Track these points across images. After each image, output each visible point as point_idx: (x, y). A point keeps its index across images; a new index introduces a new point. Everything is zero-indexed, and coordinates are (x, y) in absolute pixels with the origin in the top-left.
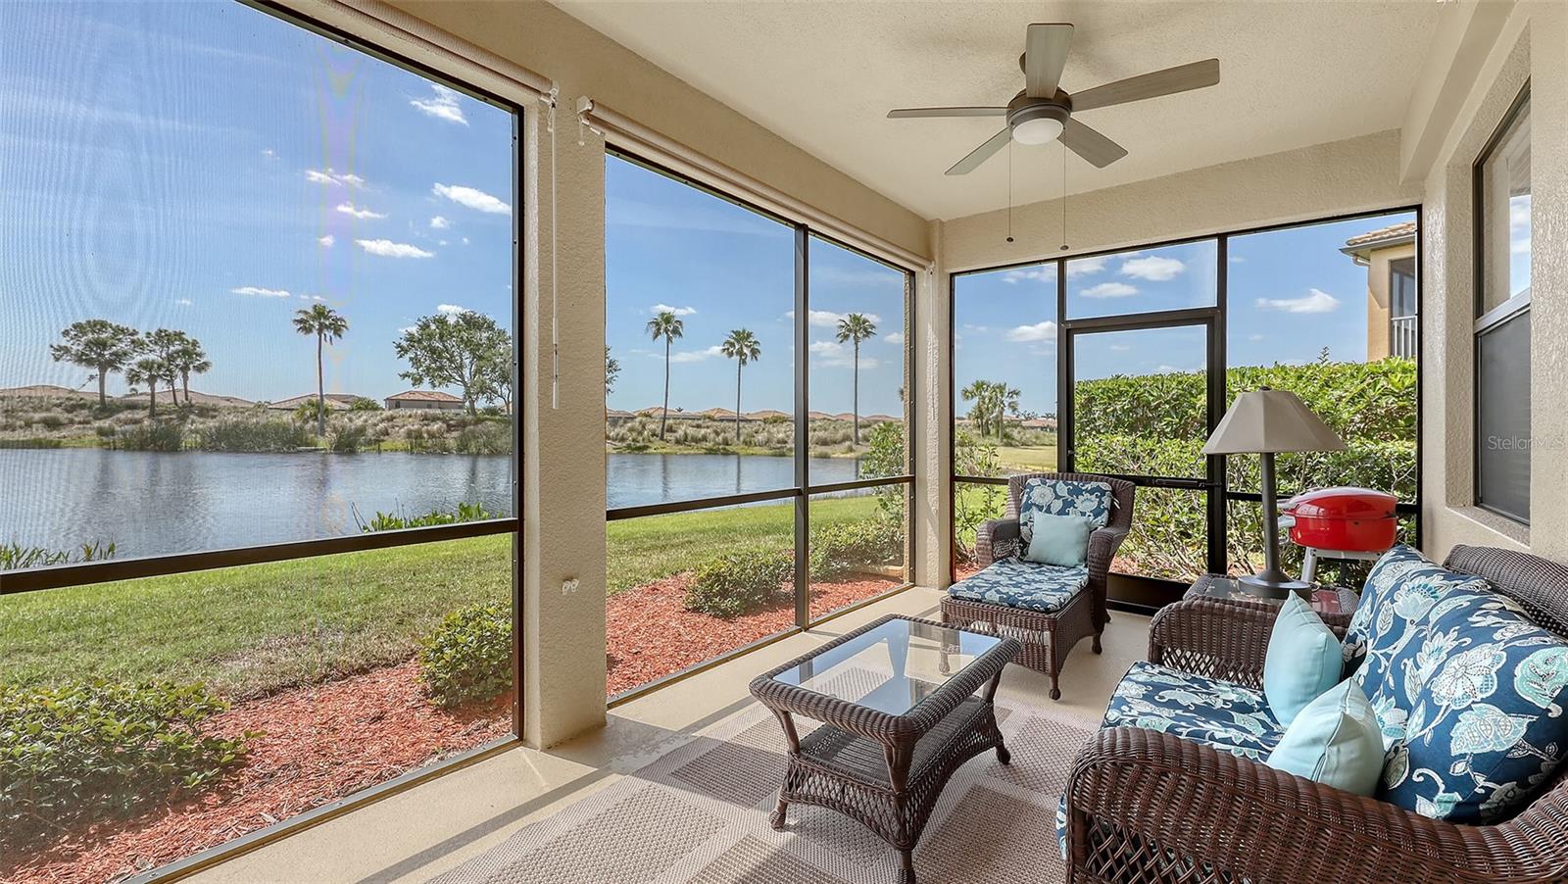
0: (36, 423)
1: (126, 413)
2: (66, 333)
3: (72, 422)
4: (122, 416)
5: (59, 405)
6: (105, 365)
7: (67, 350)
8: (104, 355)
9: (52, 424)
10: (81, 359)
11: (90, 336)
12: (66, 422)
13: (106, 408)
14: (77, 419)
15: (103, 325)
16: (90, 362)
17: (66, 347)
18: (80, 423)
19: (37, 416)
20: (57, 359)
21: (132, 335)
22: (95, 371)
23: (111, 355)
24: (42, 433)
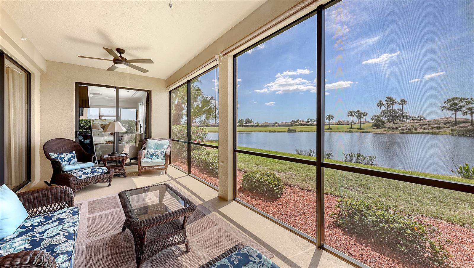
0: (434, 128)
1: (462, 124)
2: (445, 102)
3: (444, 127)
4: (461, 125)
5: (442, 123)
6: (456, 110)
7: (445, 107)
8: (456, 107)
9: (439, 128)
10: (449, 109)
11: (452, 102)
12: (442, 127)
13: (456, 123)
14: (446, 126)
15: (457, 98)
16: (452, 110)
17: (445, 106)
18: (447, 127)
19: (435, 126)
20: (443, 110)
21: (466, 100)
22: (454, 112)
23: (459, 107)
24: (435, 130)
